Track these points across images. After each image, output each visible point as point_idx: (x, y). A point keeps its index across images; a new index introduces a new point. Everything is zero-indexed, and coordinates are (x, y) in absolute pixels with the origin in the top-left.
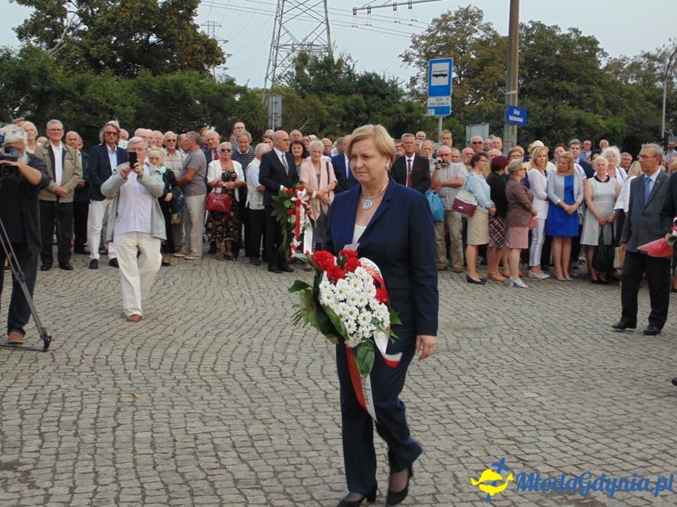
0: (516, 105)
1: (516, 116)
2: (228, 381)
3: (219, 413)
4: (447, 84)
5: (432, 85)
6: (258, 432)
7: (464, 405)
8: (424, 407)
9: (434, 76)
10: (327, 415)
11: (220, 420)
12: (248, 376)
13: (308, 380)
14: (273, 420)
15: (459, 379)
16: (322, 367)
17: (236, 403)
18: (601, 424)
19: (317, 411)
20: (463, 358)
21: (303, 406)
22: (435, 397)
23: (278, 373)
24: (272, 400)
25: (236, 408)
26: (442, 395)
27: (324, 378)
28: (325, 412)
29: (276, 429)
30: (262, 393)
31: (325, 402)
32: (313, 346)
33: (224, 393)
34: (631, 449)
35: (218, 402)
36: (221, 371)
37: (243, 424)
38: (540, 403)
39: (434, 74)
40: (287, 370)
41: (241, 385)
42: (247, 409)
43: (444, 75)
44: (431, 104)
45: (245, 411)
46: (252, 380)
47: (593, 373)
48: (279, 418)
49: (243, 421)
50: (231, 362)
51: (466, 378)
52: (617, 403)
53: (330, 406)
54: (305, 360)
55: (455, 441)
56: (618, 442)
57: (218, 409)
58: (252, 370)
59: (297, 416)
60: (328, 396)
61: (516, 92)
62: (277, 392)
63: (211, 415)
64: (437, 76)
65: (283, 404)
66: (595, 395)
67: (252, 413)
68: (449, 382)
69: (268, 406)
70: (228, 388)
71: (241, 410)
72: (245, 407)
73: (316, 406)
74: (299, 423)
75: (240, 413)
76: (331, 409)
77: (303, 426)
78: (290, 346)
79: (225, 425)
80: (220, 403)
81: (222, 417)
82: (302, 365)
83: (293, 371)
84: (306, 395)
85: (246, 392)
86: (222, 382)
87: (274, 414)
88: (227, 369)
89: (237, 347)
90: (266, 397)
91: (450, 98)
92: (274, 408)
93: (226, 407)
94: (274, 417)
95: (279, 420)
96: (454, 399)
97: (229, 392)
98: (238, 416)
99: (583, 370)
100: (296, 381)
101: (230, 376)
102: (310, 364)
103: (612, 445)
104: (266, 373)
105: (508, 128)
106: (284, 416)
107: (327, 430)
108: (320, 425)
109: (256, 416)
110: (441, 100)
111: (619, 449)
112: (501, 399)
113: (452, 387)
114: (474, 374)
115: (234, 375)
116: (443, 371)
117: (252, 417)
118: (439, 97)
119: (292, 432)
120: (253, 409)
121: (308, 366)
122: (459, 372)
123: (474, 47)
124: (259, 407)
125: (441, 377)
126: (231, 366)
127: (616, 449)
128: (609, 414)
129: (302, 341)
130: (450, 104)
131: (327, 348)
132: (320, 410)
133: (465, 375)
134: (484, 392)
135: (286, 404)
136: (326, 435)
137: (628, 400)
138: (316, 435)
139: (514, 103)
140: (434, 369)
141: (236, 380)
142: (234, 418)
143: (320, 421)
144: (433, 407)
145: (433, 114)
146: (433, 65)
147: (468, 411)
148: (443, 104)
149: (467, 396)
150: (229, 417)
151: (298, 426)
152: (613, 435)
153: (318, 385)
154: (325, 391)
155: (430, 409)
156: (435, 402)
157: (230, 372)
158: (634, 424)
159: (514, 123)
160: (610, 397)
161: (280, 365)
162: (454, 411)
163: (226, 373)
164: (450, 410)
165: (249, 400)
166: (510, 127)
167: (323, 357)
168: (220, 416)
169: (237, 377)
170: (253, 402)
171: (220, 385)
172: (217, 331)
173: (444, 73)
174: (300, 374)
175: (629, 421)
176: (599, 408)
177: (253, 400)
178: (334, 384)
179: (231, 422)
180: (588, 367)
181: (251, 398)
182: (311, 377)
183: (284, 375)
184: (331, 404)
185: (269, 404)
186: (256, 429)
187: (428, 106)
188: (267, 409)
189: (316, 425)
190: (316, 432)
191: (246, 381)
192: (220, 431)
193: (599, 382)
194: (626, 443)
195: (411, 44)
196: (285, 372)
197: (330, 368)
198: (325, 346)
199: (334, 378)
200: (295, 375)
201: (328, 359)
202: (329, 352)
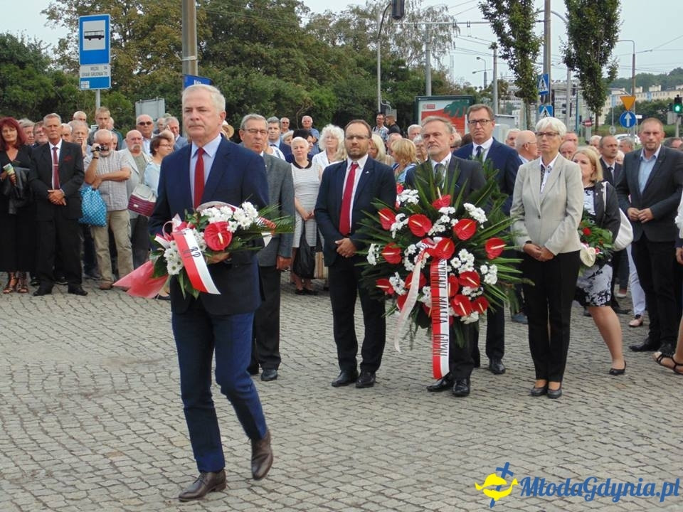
0: (197, 75)
4: (104, 48)
5: (84, 49)
7: (134, 460)
8: (82, 468)
9: (86, 37)
15: (128, 428)
18: (305, 467)
20: (133, 400)
22: (95, 453)
26: (106, 450)
34: (339, 494)
38: (231, 448)
39: (86, 34)
43: (100, 37)
44: (84, 74)
47: (295, 405)
51: (137, 426)
52: (325, 439)
55: (121, 507)
56: (324, 487)
61: (195, 58)
64: (90, 38)
66: (298, 432)
68: (114, 433)
91: (109, 67)
96: (121, 453)
99: (283, 402)
103: (317, 492)
110: (97, 69)
111: (326, 496)
112: (182, 447)
113: (118, 438)
114: (148, 420)
116: (106, 419)
118: (94, 66)
122: (128, 419)
125: (105, 427)
127: (322, 496)
128: (315, 454)
130: (109, 75)
133: (135, 421)
134: (159, 441)
137: (338, 434)
139: (194, 72)
140: (96, 417)
144: (93, 467)
145: (88, 87)
146: (85, 23)
147: (139, 467)
148: (99, 74)
149: (138, 449)
152: (319, 480)
155: (90, 469)
156: (97, 460)
158: (344, 463)
160: (316, 433)
162: (121, 469)
164: (116, 468)
173: (99, 34)
175: (337, 460)
176: (302, 448)
180: (290, 399)
187: (81, 77)
193: (303, 415)
194: (335, 488)
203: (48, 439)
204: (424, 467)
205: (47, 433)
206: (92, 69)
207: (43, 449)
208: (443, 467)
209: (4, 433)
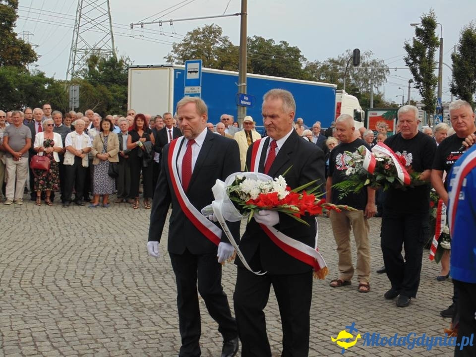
0: (246, 93)
1: (246, 101)
2: (42, 291)
3: (36, 314)
4: (198, 77)
5: (188, 78)
6: (66, 326)
9: (189, 72)
10: (117, 312)
11: (37, 319)
12: (57, 286)
13: (102, 288)
14: (76, 318)
16: (112, 278)
17: (49, 306)
19: (109, 310)
21: (99, 307)
23: (80, 284)
24: (75, 303)
25: (49, 310)
27: (114, 286)
28: (114, 310)
29: (79, 324)
30: (68, 299)
31: (115, 303)
32: (105, 263)
33: (39, 300)
34: (328, 326)
35: (35, 306)
36: (37, 284)
37: (54, 321)
39: (189, 70)
40: (86, 281)
41: (52, 293)
42: (57, 311)
43: (196, 72)
44: (187, 92)
45: (56, 312)
46: (60, 289)
48: (81, 316)
49: (54, 319)
50: (45, 277)
52: (318, 296)
53: (119, 306)
54: (99, 273)
55: (208, 327)
56: (319, 322)
57: (35, 311)
58: (60, 282)
59: (95, 314)
60: (117, 298)
61: (245, 84)
62: (79, 297)
63: (30, 316)
64: (191, 72)
65: (84, 305)
67: (61, 313)
69: (73, 308)
70: (43, 296)
71: (52, 311)
72: (55, 309)
73: (108, 306)
74: (96, 319)
75: (52, 314)
76: (119, 308)
77: (99, 321)
78: (88, 264)
79: (41, 322)
80: (37, 307)
81: (38, 317)
83: (91, 282)
84: (101, 299)
85: (56, 298)
86: (38, 292)
87: (77, 313)
88: (41, 282)
89: (48, 266)
90: (71, 301)
91: (200, 88)
92: (77, 309)
93: (41, 310)
94: (77, 315)
95: (81, 317)
97: (43, 299)
98: (50, 315)
100: (93, 289)
101: (44, 287)
102: (103, 276)
103: (316, 325)
104: (71, 284)
105: (240, 109)
106: (84, 314)
107: (117, 323)
108: (112, 320)
109: (64, 315)
110: (194, 89)
111: (320, 327)
115: (47, 286)
117: (61, 316)
118: (192, 87)
119: (91, 325)
120: (61, 310)
121: (102, 278)
123: (216, 53)
124: (66, 308)
126: (45, 280)
127: (318, 327)
129: (97, 260)
130: (200, 92)
131: (115, 264)
132: (111, 309)
135: (86, 305)
136: (116, 326)
137: (325, 293)
138: (109, 327)
139: (244, 92)
141: (49, 290)
142: (48, 317)
143: (112, 317)
146: (188, 64)
148: (195, 92)
150: (44, 317)
151: (95, 321)
152: (316, 318)
153: (109, 291)
154: (114, 295)
157: (44, 284)
158: (330, 310)
159: (244, 106)
161: (81, 278)
163: (41, 285)
165: (59, 304)
166: (242, 108)
167: (112, 271)
168: (37, 316)
169: (50, 288)
170: (62, 305)
171: (36, 294)
172: (33, 255)
173: (196, 70)
174: (96, 284)
175: (326, 307)
177: (62, 304)
178: (121, 290)
179: (45, 320)
181: (60, 303)
182: (104, 286)
183: (84, 285)
184: (120, 305)
185: (74, 306)
186: (64, 324)
187: (185, 93)
188: (72, 309)
189: (109, 319)
190: (108, 324)
191: (56, 291)
192: (37, 327)
194: (324, 323)
195: (172, 49)
196: (84, 283)
197: (117, 279)
198: (113, 263)
199: (121, 286)
200: (92, 285)
201: (116, 273)
202: (117, 268)
203: (168, 287)
204: (375, 315)
205: (167, 284)
206: (191, 89)
207: (165, 292)
208: (386, 315)
209: (144, 283)
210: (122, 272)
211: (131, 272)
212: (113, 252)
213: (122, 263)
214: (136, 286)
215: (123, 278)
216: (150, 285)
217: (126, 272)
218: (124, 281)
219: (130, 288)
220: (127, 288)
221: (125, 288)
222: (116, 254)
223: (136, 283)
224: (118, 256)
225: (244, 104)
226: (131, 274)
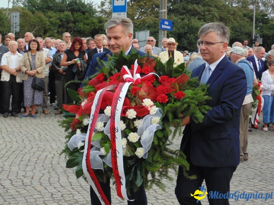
0: (166, 19)
1: (166, 25)
4: (124, 4)
16: (49, 179)
23: (21, 183)
24: (17, 199)
27: (51, 185)
30: (11, 196)
31: (52, 200)
32: (43, 166)
40: (27, 181)
46: (5, 188)
54: (38, 175)
58: (4, 182)
60: (53, 196)
61: (166, 10)
62: (21, 194)
65: (25, 202)
73: (46, 202)
78: (28, 167)
82: (36, 178)
83: (31, 182)
84: (40, 196)
90: (14, 198)
91: (126, 14)
100: (33, 187)
102: (42, 177)
104: (13, 183)
105: (161, 32)
110: (120, 15)
118: (119, 13)
121: (40, 178)
129: (36, 163)
131: (52, 167)
135: (27, 202)
139: (165, 17)
153: (47, 190)
154: (51, 193)
159: (165, 29)
161: (23, 178)
166: (163, 32)
167: (49, 173)
174: (36, 183)
178: (57, 189)
182: (42, 185)
183: (25, 184)
184: (56, 201)
185: (16, 202)
196: (26, 182)
197: (54, 179)
198: (50, 166)
199: (57, 185)
200: (32, 184)
201: (53, 174)
202: (54, 170)
209: (78, 182)
210: (58, 173)
211: (65, 173)
212: (50, 156)
213: (58, 166)
214: (70, 185)
215: (59, 178)
216: (82, 184)
217: (62, 173)
218: (60, 181)
219: (65, 187)
220: (62, 186)
221: (60, 187)
222: (53, 158)
223: (70, 182)
224: (54, 160)
225: (164, 28)
226: (65, 175)
